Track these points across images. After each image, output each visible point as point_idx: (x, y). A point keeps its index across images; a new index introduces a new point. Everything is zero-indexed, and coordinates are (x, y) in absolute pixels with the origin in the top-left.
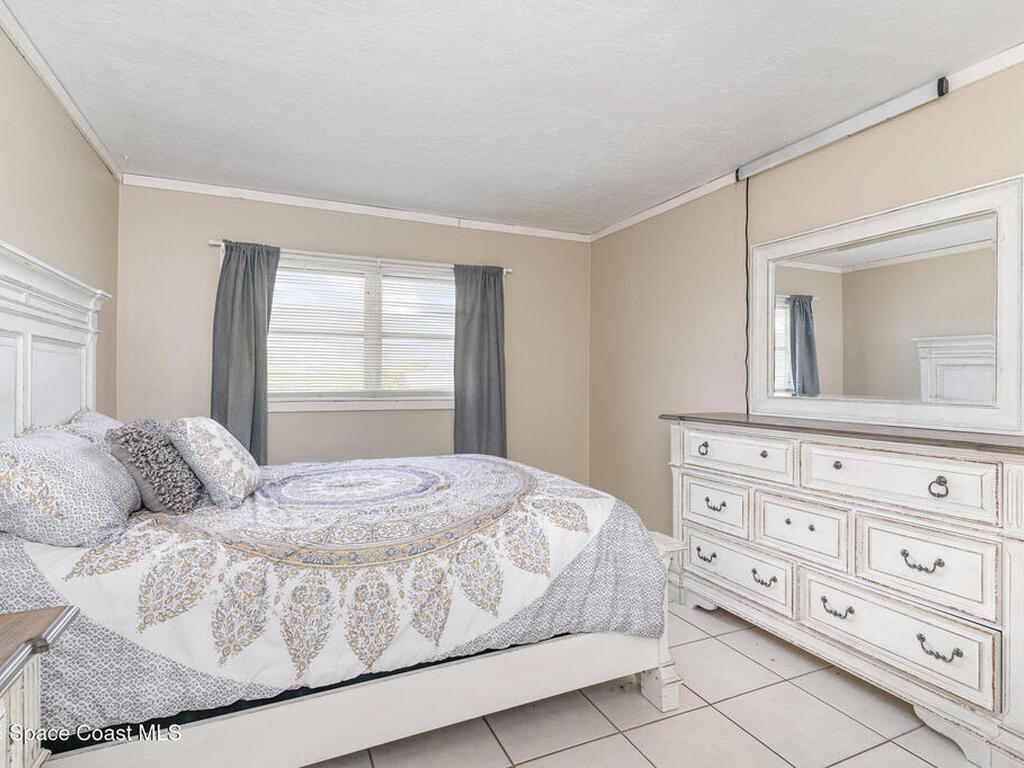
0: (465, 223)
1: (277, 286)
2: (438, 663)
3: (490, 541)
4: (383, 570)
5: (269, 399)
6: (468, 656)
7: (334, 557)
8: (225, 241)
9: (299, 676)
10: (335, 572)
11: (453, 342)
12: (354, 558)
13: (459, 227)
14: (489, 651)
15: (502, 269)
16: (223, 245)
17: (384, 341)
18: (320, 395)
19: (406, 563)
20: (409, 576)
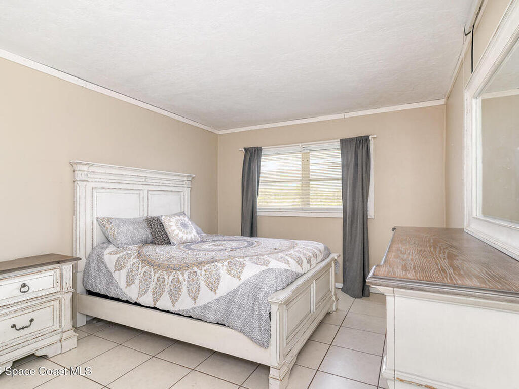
0: (348, 115)
1: (262, 163)
2: (174, 313)
3: (199, 272)
4: (165, 272)
5: (258, 210)
6: (183, 315)
7: (155, 264)
8: (244, 148)
9: (137, 299)
10: (154, 269)
11: (341, 181)
12: (159, 266)
13: (344, 118)
14: (190, 317)
15: (368, 137)
16: (243, 150)
17: (311, 183)
18: (280, 209)
19: (171, 272)
20: (171, 277)
